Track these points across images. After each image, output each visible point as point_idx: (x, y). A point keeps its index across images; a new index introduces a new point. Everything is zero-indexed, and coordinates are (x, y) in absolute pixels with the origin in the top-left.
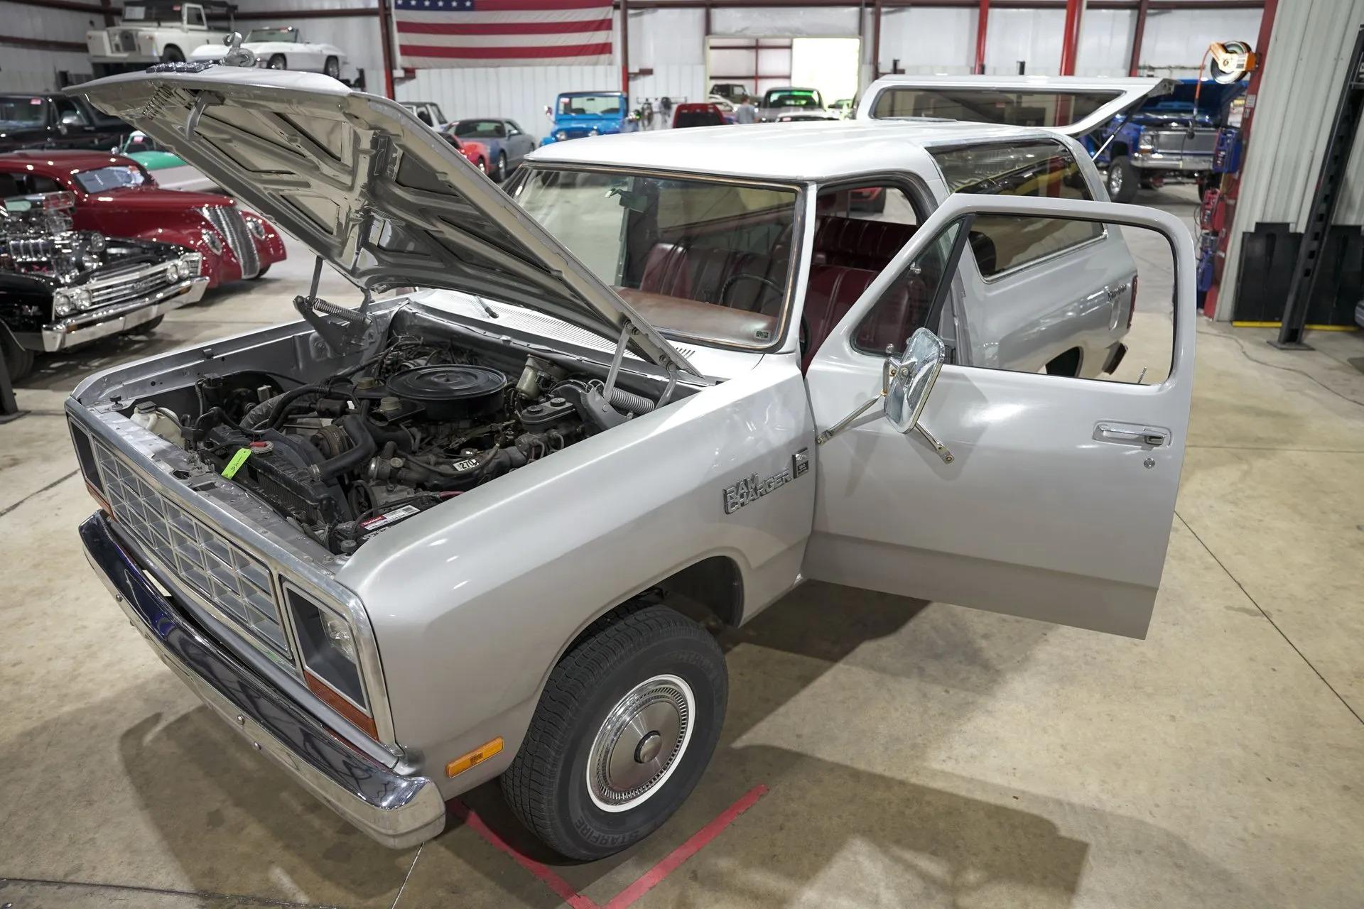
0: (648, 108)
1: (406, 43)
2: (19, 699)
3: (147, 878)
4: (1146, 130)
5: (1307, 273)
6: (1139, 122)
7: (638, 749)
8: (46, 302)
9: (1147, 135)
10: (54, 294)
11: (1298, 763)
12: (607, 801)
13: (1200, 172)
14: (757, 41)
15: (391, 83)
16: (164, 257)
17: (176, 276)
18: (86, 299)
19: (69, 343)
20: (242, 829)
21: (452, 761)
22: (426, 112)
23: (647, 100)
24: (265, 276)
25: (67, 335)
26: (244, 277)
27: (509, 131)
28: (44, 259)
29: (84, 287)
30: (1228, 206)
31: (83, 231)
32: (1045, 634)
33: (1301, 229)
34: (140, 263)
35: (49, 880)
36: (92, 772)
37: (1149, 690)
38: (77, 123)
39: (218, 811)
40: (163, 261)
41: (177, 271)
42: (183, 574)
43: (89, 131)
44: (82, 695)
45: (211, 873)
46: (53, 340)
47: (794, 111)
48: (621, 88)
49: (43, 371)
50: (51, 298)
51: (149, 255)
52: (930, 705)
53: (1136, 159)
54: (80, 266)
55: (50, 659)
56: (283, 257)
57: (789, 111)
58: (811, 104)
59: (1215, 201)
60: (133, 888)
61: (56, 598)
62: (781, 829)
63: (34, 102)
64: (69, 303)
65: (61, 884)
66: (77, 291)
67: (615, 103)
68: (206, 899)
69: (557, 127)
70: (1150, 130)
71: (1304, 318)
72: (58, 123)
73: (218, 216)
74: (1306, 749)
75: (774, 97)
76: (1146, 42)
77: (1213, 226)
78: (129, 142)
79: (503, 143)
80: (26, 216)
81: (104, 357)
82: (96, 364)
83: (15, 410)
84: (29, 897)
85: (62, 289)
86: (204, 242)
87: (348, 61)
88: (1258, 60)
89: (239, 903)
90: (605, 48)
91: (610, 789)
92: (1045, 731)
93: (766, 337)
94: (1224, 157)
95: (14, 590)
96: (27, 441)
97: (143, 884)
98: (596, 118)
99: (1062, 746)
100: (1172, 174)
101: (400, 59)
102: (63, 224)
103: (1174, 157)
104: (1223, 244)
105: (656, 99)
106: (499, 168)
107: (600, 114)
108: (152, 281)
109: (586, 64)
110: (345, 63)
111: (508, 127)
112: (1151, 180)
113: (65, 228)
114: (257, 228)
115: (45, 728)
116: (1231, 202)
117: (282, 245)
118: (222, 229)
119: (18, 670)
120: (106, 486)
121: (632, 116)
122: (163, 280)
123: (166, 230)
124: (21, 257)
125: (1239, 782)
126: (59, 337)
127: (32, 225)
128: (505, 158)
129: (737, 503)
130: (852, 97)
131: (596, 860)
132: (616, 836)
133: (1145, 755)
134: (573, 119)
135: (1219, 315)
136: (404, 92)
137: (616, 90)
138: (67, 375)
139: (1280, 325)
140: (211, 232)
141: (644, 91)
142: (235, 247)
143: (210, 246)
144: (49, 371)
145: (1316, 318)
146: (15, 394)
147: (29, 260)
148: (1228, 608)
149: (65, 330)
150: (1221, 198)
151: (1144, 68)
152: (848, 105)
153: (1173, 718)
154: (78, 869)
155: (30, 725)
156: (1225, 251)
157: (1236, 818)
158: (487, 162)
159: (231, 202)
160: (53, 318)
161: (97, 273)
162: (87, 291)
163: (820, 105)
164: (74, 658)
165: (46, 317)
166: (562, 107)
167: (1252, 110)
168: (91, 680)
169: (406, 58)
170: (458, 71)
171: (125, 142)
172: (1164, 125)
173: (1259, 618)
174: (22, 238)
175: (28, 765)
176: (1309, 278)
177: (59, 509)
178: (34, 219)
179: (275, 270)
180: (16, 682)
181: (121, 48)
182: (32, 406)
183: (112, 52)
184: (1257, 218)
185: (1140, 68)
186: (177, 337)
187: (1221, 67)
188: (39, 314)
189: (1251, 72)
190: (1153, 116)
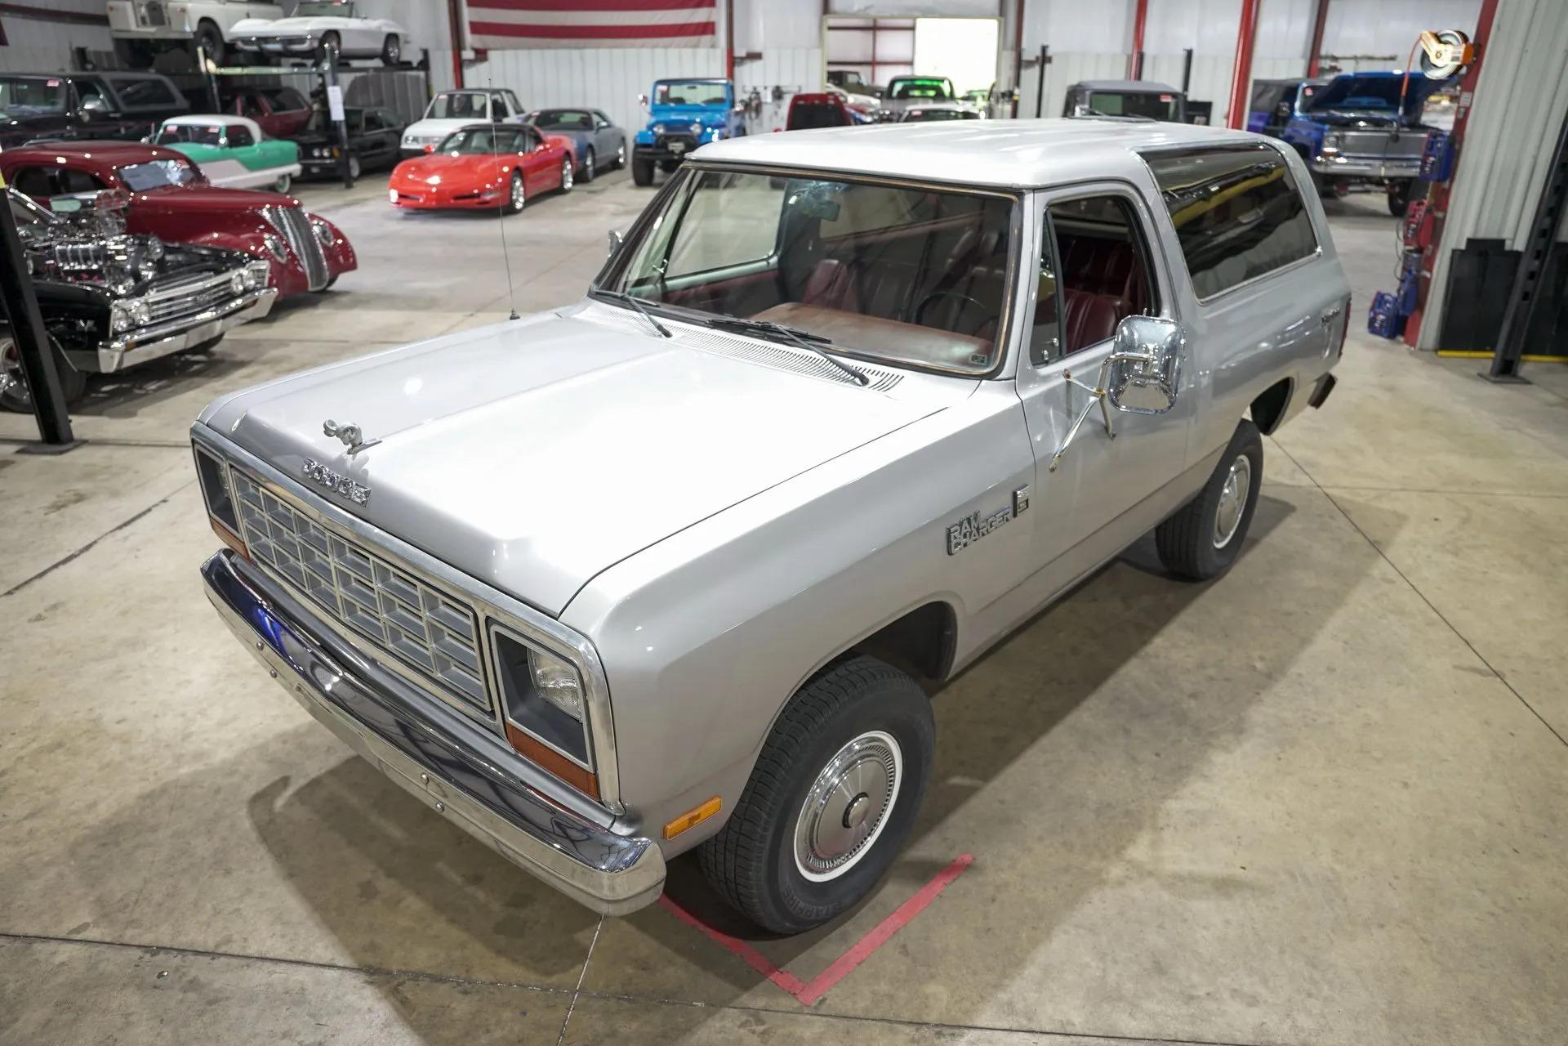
0: (756, 98)
1: (476, 19)
2: (131, 759)
3: (304, 951)
4: (1331, 130)
5: (1526, 296)
6: (1322, 121)
7: (847, 813)
8: (102, 316)
9: (1332, 136)
10: (112, 306)
11: (1547, 834)
12: (811, 870)
13: (1391, 179)
14: (875, 21)
15: (459, 65)
16: (229, 265)
17: (241, 288)
18: (145, 313)
19: (127, 363)
20: (399, 902)
21: (670, 823)
22: (500, 100)
23: (755, 88)
24: (331, 288)
25: (127, 354)
26: (310, 289)
27: (598, 123)
28: (95, 267)
29: (142, 299)
30: (1435, 220)
31: (139, 235)
32: (1258, 694)
33: (1520, 245)
34: (201, 272)
35: (200, 949)
36: (224, 839)
37: (1377, 754)
38: (102, 109)
39: (369, 882)
40: (227, 270)
41: (242, 282)
42: (346, 619)
43: (115, 119)
44: (199, 756)
45: (372, 947)
46: (110, 358)
47: (924, 103)
48: (725, 75)
49: (94, 395)
50: (109, 312)
51: (210, 263)
52: (1140, 769)
53: (1319, 163)
54: (136, 275)
55: (156, 716)
56: (353, 266)
57: (916, 103)
58: (940, 96)
59: (1422, 213)
60: (291, 962)
61: (151, 649)
62: (994, 900)
63: (50, 84)
64: (127, 317)
65: (214, 955)
66: (136, 303)
67: (718, 92)
68: (372, 974)
69: (653, 120)
70: (1336, 130)
71: (1521, 346)
72: (78, 109)
73: (280, 219)
74: (1554, 820)
75: (898, 87)
76: (1330, 28)
77: (1418, 242)
78: (161, 131)
79: (591, 137)
80: (74, 217)
81: (160, 379)
82: (153, 387)
83: (71, 439)
84: (183, 967)
85: (121, 301)
86: (266, 248)
87: (409, 39)
88: (1476, 51)
89: (409, 980)
90: (707, 28)
91: (816, 856)
92: (1268, 797)
93: (982, 361)
94: (1433, 163)
95: (104, 639)
96: (89, 474)
97: (301, 958)
98: (697, 109)
99: (1288, 814)
100: (1358, 181)
101: (469, 38)
102: (116, 227)
103: (1362, 162)
104: (1429, 263)
105: (766, 88)
106: (586, 167)
107: (703, 105)
108: (215, 293)
109: (685, 46)
110: (407, 42)
111: (595, 118)
112: (1335, 188)
113: (117, 232)
114: (324, 233)
115: (164, 790)
116: (1440, 215)
117: (352, 251)
118: (286, 233)
119: (123, 727)
120: (243, 523)
121: (739, 108)
122: (227, 291)
123: (222, 235)
124: (69, 264)
125: (1484, 853)
126: (117, 356)
127: (81, 227)
128: (593, 154)
129: (960, 544)
130: (988, 87)
131: (797, 934)
132: (821, 908)
133: (1379, 824)
134: (672, 110)
135: (1422, 344)
136: (474, 77)
137: (720, 76)
138: (122, 400)
139: (1492, 355)
140: (274, 237)
141: (750, 78)
142: (301, 254)
143: (273, 251)
144: (101, 395)
145: (1533, 347)
146: (70, 421)
147: (77, 267)
148: (1456, 667)
149: (124, 348)
150: (1429, 211)
151: (1326, 57)
152: (983, 96)
153: (1406, 785)
154: (228, 941)
155: (148, 787)
156: (1430, 270)
157: (1483, 891)
158: (574, 157)
159: (296, 202)
160: (111, 335)
161: (155, 284)
162: (147, 303)
163: (952, 97)
164: (183, 715)
165: (103, 332)
166: (658, 96)
167: (1467, 110)
168: (206, 740)
169: (477, 37)
170: (536, 53)
171: (157, 131)
172: (1350, 124)
173: (1490, 678)
174: (69, 243)
175: (154, 829)
176: (1527, 302)
177: (138, 550)
178: (84, 221)
179: (344, 281)
180: (125, 739)
181: (148, 20)
182: (88, 435)
183: (138, 26)
184: (1469, 233)
185: (1321, 58)
186: (241, 357)
187: (1433, 59)
188: (95, 329)
189: (1467, 66)
190: (1338, 114)
